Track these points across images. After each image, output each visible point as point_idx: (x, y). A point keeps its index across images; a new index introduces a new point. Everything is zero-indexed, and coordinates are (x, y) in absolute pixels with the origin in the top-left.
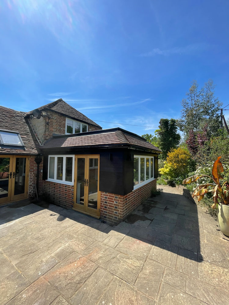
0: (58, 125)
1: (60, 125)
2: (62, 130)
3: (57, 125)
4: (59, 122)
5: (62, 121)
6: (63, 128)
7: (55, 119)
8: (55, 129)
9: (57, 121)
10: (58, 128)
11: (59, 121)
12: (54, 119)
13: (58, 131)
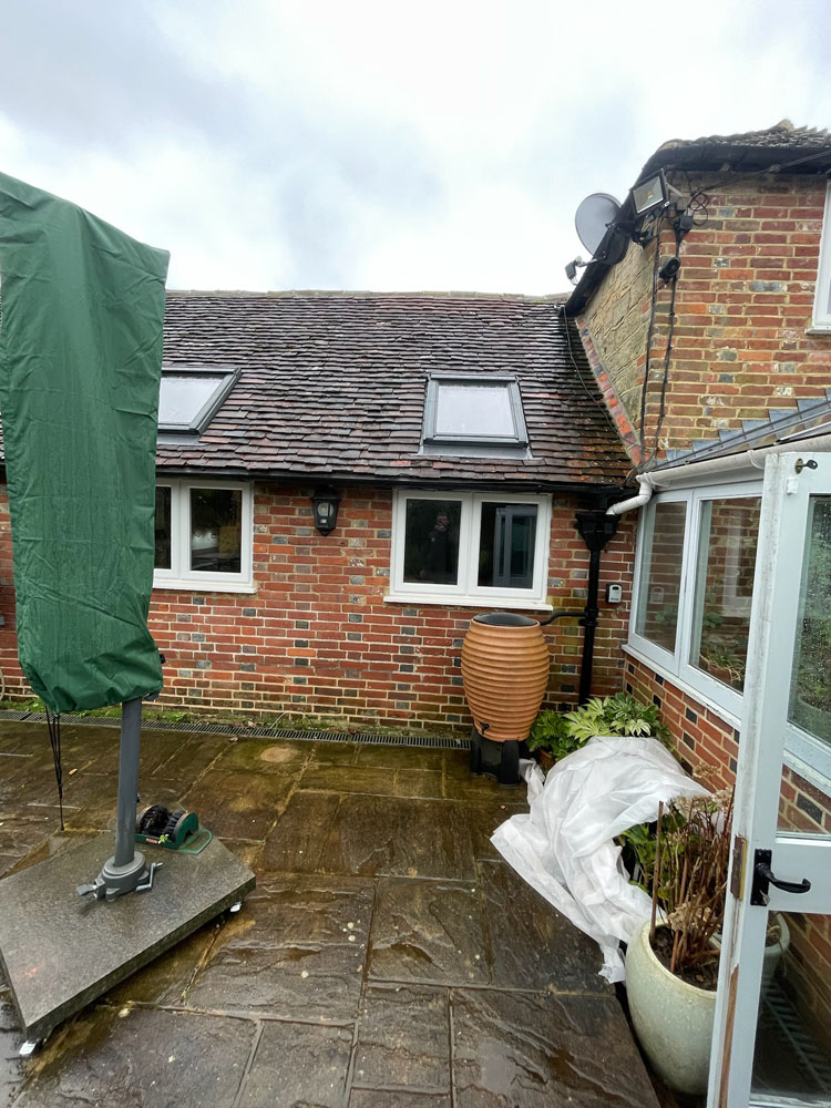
0: (754, 263)
1: (765, 264)
2: (780, 299)
3: (742, 263)
4: (758, 239)
5: (790, 227)
6: (799, 276)
7: (730, 226)
8: (722, 299)
9: (744, 239)
10: (752, 288)
11: (766, 226)
12: (718, 225)
13: (750, 310)
